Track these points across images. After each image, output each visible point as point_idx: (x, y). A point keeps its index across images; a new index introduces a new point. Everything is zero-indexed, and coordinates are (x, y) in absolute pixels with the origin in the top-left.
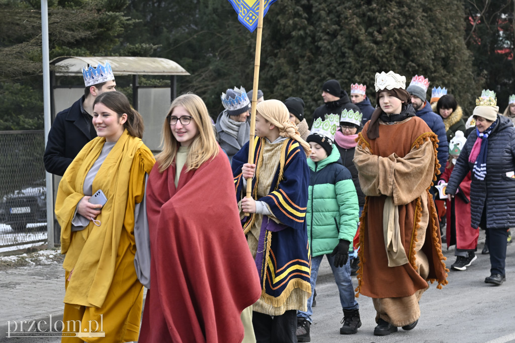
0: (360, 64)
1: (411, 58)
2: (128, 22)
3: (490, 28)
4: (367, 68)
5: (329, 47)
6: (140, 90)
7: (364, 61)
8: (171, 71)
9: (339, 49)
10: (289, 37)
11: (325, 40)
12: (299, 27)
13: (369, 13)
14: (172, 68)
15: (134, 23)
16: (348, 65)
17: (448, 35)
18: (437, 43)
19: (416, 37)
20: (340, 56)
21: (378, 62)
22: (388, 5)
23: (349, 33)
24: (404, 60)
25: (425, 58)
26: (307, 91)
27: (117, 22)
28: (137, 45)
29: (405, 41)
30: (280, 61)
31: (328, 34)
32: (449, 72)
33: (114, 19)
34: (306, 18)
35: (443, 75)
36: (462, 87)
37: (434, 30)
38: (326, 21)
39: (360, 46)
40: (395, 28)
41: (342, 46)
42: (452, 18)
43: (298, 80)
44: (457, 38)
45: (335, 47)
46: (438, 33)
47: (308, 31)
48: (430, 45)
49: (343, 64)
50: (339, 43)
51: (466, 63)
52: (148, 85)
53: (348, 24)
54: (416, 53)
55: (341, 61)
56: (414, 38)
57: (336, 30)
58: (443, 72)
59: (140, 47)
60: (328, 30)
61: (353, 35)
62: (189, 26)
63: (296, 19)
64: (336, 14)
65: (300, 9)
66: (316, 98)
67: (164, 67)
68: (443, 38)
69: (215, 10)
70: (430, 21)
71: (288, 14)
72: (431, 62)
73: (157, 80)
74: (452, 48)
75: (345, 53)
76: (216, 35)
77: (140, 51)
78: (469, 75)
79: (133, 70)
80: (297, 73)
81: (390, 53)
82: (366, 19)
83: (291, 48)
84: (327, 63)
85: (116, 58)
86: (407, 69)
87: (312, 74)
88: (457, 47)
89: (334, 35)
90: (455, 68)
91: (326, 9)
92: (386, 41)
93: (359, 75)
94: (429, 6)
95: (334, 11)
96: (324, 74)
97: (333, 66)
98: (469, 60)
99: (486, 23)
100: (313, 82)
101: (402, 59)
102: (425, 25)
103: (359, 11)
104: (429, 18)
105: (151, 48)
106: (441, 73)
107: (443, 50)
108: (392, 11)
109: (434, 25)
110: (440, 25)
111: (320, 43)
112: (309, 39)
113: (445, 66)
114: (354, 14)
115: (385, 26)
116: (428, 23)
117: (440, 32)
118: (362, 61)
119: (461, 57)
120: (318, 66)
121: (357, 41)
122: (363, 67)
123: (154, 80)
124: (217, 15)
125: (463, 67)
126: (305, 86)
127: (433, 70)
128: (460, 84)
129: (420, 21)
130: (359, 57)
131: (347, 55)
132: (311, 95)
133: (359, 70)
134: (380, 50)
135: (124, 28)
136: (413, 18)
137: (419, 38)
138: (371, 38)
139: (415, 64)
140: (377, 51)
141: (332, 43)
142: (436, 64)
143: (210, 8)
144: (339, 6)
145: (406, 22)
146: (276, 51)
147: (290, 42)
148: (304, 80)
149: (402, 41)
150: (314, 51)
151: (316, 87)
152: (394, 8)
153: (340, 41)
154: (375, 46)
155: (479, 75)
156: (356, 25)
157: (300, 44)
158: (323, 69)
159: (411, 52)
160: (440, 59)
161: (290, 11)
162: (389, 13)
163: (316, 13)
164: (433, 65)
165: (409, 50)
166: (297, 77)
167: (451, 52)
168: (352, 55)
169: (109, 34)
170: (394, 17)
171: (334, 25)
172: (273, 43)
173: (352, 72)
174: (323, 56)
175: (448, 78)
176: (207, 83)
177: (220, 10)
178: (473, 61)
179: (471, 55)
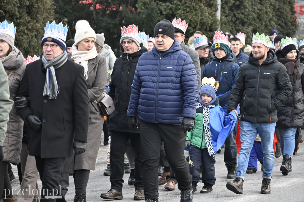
25: (11, 5)
32: (33, 19)
35: (28, 21)
51: (49, 11)
58: (28, 18)
72: (17, 9)
90: (38, 15)
98: (51, 9)
106: (26, 19)
113: (29, 13)
127: (18, 17)
139: (2, 10)
142: (21, 11)
160: (25, 7)
164: (18, 12)
175: (32, 23)
178: (55, 9)
179: (53, 4)
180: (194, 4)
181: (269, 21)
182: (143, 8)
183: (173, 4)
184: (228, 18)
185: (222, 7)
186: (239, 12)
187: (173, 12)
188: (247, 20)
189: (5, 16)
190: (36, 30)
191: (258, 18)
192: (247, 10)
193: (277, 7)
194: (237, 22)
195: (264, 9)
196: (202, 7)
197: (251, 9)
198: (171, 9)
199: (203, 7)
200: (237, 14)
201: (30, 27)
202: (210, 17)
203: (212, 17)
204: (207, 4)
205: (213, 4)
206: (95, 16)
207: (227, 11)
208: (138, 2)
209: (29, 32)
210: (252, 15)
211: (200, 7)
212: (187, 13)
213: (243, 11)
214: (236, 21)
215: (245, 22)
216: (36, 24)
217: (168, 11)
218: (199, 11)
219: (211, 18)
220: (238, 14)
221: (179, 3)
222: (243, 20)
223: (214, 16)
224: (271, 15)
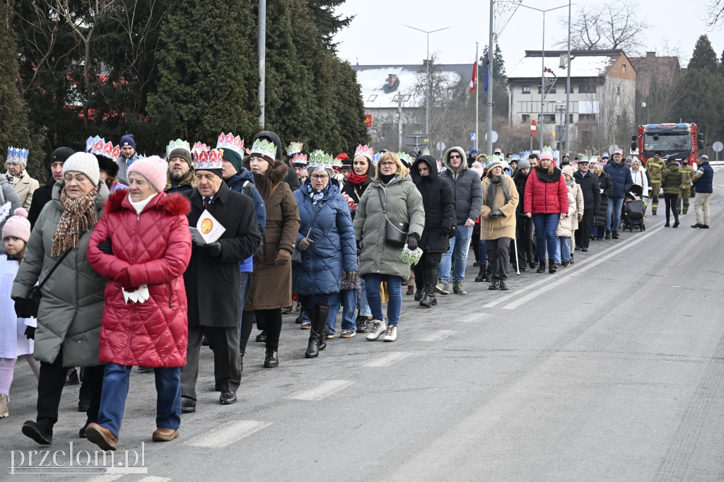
3: (55, 74)
44: (7, 82)
51: (20, 116)
78: (24, 131)
88: (8, 94)
90: (5, 122)
98: (23, 112)
99: (50, 69)
125: (15, 121)
155: (36, 131)
178: (29, 113)
179: (26, 106)
180: (228, 106)
181: (332, 130)
182: (155, 112)
183: (198, 106)
184: (275, 125)
185: (266, 110)
186: (289, 117)
187: (198, 117)
188: (301, 129)
191: (316, 126)
192: (301, 114)
193: (342, 110)
194: (288, 132)
195: (325, 113)
196: (238, 109)
197: (306, 113)
198: (195, 113)
199: (241, 109)
200: (287, 121)
202: (251, 123)
203: (253, 123)
204: (245, 106)
205: (254, 106)
206: (86, 124)
207: (274, 116)
208: (148, 104)
210: (308, 121)
211: (236, 109)
212: (218, 118)
213: (295, 116)
214: (286, 129)
215: (299, 132)
217: (192, 116)
218: (235, 116)
219: (252, 125)
220: (289, 119)
221: (206, 104)
222: (296, 128)
223: (256, 122)
224: (334, 121)
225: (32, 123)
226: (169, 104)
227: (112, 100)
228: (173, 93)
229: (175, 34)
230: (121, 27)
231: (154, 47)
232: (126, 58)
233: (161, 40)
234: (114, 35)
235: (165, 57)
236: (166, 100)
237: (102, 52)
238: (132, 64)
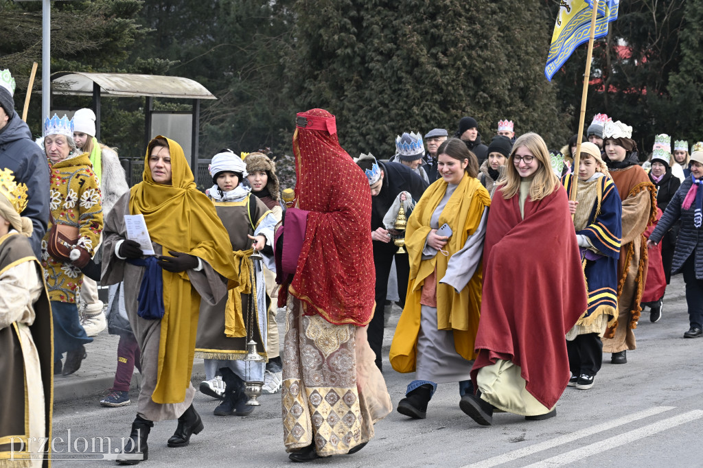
0: (420, 92)
1: (482, 87)
2: (139, 31)
4: (429, 97)
5: (382, 70)
6: (154, 116)
7: (424, 88)
8: (194, 93)
9: (394, 73)
10: (332, 55)
11: (378, 61)
12: (346, 44)
13: (432, 30)
14: (195, 90)
15: (146, 32)
16: (404, 93)
17: (528, 61)
18: (514, 69)
19: (489, 61)
20: (395, 81)
21: (442, 90)
22: (457, 21)
23: (407, 54)
24: (473, 89)
25: (499, 87)
26: (354, 124)
27: (126, 31)
28: (149, 60)
29: (475, 65)
30: (320, 85)
31: (381, 53)
32: (528, 106)
33: (123, 26)
34: (354, 33)
36: (544, 125)
37: (511, 54)
38: (379, 38)
39: (420, 70)
40: (464, 50)
41: (398, 70)
42: (533, 39)
43: (342, 109)
44: (539, 64)
45: (389, 70)
46: (516, 57)
47: (356, 49)
48: (506, 71)
49: (399, 92)
50: (395, 65)
51: (549, 95)
52: (162, 109)
53: (406, 42)
54: (489, 81)
55: (397, 88)
56: (487, 63)
57: (391, 50)
58: (521, 105)
59: (153, 63)
60: (382, 49)
61: (412, 56)
62: (205, 36)
63: (343, 34)
64: (392, 30)
65: (349, 22)
66: (364, 132)
67: (186, 89)
68: (522, 63)
69: (238, 19)
70: (507, 42)
71: (333, 27)
72: (507, 92)
73: (173, 104)
74: (532, 77)
75: (402, 77)
76: (239, 49)
77: (153, 68)
78: (552, 110)
79: (148, 91)
80: (342, 101)
81: (457, 80)
82: (429, 36)
83: (334, 69)
84: (379, 89)
85: (128, 76)
86: (477, 100)
87: (361, 103)
88: (539, 75)
89: (389, 55)
90: (536, 101)
91: (380, 23)
92: (453, 66)
93: (417, 106)
94: (506, 24)
95: (390, 26)
96: (375, 102)
97: (386, 94)
98: (552, 92)
100: (361, 112)
101: (471, 87)
102: (501, 47)
103: (421, 27)
104: (505, 39)
105: (167, 64)
107: (522, 78)
108: (461, 29)
109: (512, 47)
110: (519, 47)
111: (371, 65)
112: (358, 60)
113: (524, 98)
114: (415, 31)
115: (452, 46)
116: (504, 44)
117: (518, 56)
118: (422, 89)
119: (543, 88)
120: (367, 93)
121: (417, 64)
122: (423, 97)
123: (169, 104)
124: (240, 24)
125: (545, 101)
126: (352, 117)
127: (508, 103)
128: (541, 120)
129: (495, 42)
130: (419, 83)
131: (403, 80)
132: (358, 129)
133: (418, 99)
134: (445, 75)
135: (135, 38)
136: (486, 38)
137: (493, 62)
138: (435, 61)
139: (488, 94)
140: (441, 76)
141: (386, 65)
142: (512, 95)
143: (233, 15)
144: (395, 20)
145: (478, 43)
146: (316, 73)
147: (334, 63)
148: (349, 110)
149: (472, 67)
150: (363, 74)
151: (364, 119)
152: (463, 25)
153: (396, 63)
154: (439, 71)
155: (563, 110)
156: (416, 44)
157: (347, 65)
158: (374, 97)
159: (483, 80)
160: (518, 90)
161: (336, 23)
162: (458, 31)
163: (367, 27)
164: (509, 96)
165: (480, 76)
166: (341, 106)
167: (532, 81)
168: (410, 81)
169: (117, 46)
170: (463, 36)
171: (389, 43)
172: (312, 63)
173: (409, 102)
174: (374, 81)
176: (225, 108)
177: (244, 19)
178: (557, 93)
179: (556, 86)
182: (677, 91)
189: (490, 102)
190: (533, 121)
201: (524, 118)
208: (670, 83)
209: (522, 125)
216: (533, 113)
225: (561, 102)
226: (691, 83)
227: (633, 79)
228: (695, 73)
229: (699, 13)
230: (645, 6)
231: (678, 26)
232: (649, 37)
233: (685, 20)
234: (638, 14)
235: (688, 36)
236: (688, 80)
237: (625, 31)
238: (655, 44)
